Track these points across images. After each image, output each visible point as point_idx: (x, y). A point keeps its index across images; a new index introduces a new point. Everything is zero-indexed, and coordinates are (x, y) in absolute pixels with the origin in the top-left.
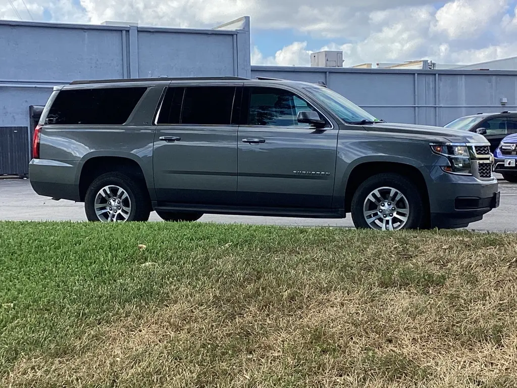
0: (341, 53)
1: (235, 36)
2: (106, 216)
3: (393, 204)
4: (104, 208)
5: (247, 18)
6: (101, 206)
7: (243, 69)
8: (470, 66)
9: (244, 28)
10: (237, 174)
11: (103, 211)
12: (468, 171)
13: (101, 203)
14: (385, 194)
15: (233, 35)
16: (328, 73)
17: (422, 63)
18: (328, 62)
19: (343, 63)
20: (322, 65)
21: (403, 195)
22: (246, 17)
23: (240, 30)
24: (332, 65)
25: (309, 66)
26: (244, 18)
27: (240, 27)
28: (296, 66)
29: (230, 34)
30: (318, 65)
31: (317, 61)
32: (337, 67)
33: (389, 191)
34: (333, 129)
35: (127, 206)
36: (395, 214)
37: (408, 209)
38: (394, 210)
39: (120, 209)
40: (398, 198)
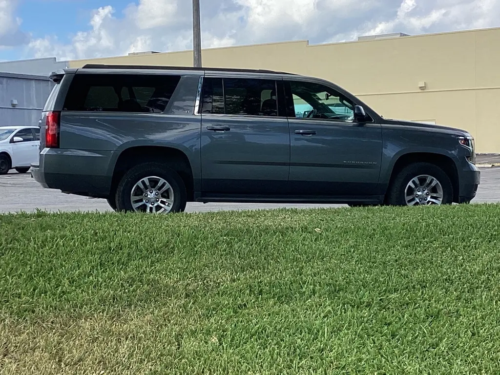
2: (143, 208)
3: (428, 190)
4: (141, 200)
6: (138, 198)
10: (290, 164)
11: (141, 204)
14: (422, 181)
21: (438, 181)
34: (374, 123)
35: (168, 197)
36: (429, 199)
37: (442, 193)
38: (427, 195)
39: (158, 201)
40: (433, 184)
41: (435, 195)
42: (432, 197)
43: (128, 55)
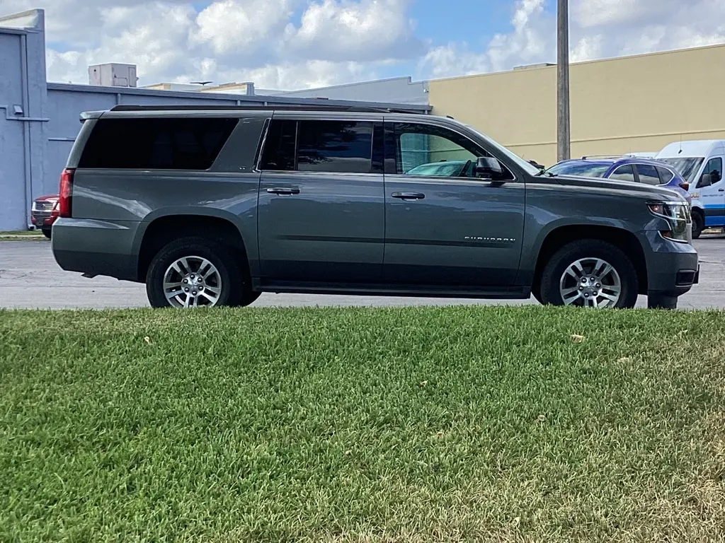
0: (134, 67)
1: (23, 37)
3: (598, 280)
4: (178, 288)
5: (41, 13)
6: (173, 285)
7: (35, 85)
8: (296, 92)
9: (36, 27)
10: (385, 241)
11: (177, 293)
12: (682, 238)
13: (172, 281)
14: (589, 266)
15: (20, 36)
16: (119, 95)
17: (246, 86)
18: (116, 80)
19: (137, 82)
20: (107, 82)
21: (613, 268)
22: (38, 10)
23: (31, 29)
24: (121, 84)
25: (87, 84)
26: (36, 11)
27: (29, 24)
28: (73, 83)
29: (17, 35)
30: (101, 83)
31: (98, 78)
32: (129, 87)
33: (593, 264)
34: (515, 181)
35: (214, 285)
36: (600, 292)
37: (619, 286)
38: (599, 288)
39: (202, 289)
40: (606, 271)
41: (608, 288)
42: (604, 291)
43: (512, 70)
